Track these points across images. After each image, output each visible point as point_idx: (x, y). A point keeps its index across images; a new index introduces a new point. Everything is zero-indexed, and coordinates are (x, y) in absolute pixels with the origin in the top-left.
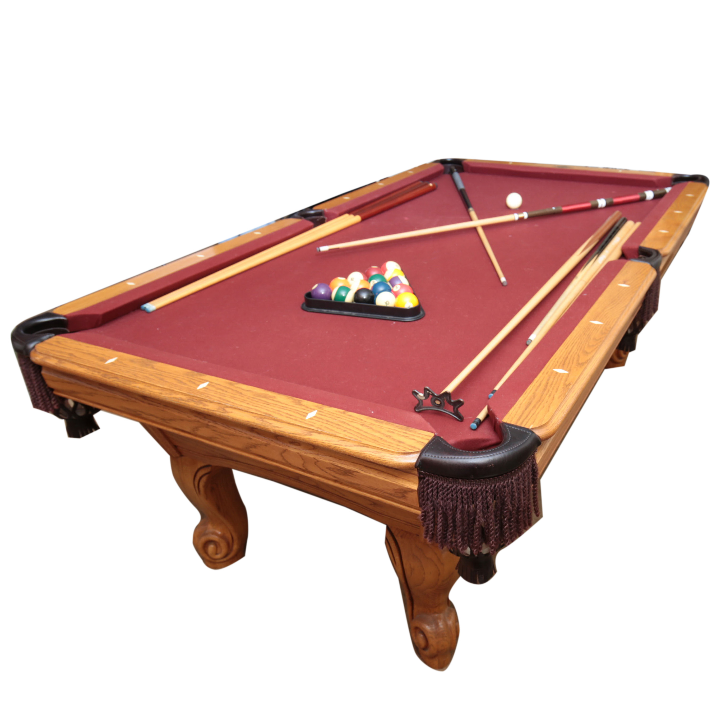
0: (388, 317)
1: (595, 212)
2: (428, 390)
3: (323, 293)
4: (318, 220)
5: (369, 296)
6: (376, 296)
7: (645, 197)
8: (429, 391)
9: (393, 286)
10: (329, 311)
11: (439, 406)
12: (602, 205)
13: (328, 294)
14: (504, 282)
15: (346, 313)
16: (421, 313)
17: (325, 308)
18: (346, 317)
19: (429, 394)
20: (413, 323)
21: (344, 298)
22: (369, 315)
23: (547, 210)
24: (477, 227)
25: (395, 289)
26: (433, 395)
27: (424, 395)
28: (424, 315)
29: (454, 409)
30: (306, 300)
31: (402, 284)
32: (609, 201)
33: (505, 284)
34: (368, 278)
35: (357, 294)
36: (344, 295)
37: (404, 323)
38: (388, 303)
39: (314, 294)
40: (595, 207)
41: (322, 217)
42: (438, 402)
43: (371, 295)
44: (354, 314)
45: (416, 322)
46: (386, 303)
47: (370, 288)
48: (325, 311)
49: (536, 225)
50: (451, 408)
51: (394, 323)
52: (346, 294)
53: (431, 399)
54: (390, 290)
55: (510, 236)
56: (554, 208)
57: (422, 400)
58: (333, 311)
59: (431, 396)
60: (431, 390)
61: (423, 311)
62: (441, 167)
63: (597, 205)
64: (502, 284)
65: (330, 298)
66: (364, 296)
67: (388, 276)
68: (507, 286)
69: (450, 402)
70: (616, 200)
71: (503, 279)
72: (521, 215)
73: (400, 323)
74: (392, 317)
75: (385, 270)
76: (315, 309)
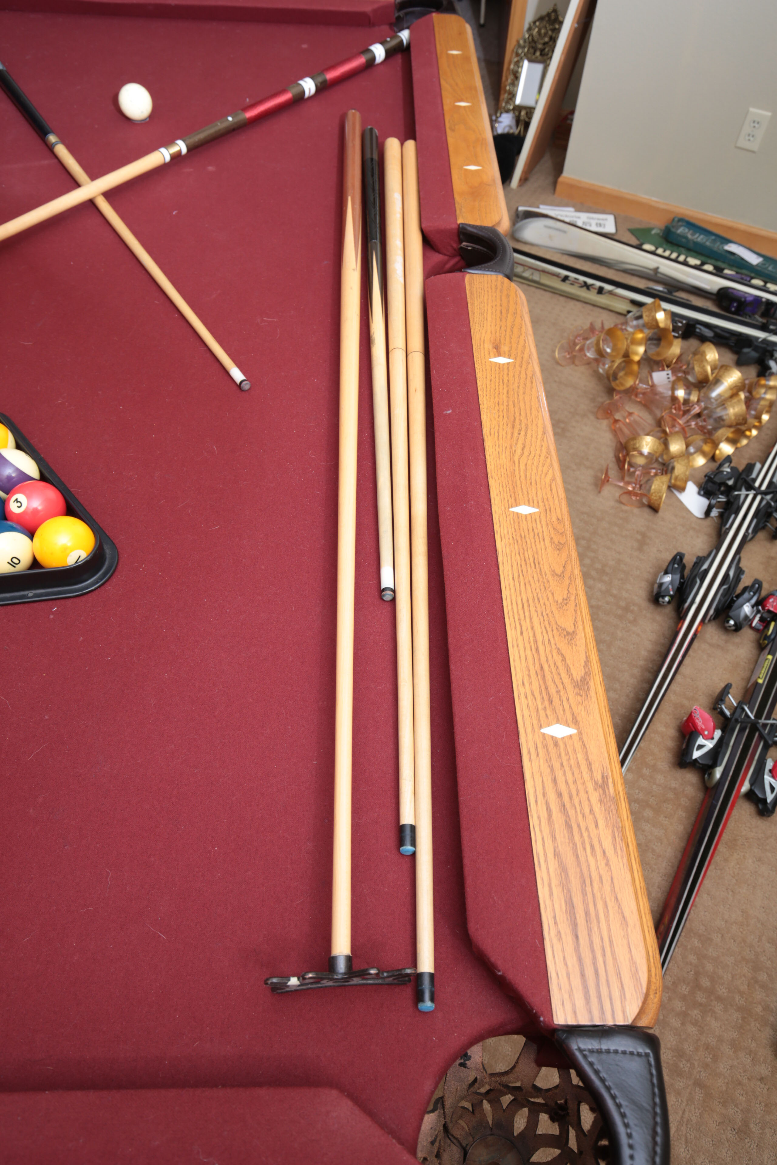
0: (30, 594)
7: (373, 58)
12: (310, 90)
14: (242, 381)
16: (108, 550)
23: (220, 126)
24: (95, 198)
32: (320, 79)
33: (248, 389)
38: (16, 561)
40: (300, 98)
56: (230, 119)
63: (303, 92)
70: (330, 76)
71: (238, 375)
72: (174, 150)
74: (40, 592)
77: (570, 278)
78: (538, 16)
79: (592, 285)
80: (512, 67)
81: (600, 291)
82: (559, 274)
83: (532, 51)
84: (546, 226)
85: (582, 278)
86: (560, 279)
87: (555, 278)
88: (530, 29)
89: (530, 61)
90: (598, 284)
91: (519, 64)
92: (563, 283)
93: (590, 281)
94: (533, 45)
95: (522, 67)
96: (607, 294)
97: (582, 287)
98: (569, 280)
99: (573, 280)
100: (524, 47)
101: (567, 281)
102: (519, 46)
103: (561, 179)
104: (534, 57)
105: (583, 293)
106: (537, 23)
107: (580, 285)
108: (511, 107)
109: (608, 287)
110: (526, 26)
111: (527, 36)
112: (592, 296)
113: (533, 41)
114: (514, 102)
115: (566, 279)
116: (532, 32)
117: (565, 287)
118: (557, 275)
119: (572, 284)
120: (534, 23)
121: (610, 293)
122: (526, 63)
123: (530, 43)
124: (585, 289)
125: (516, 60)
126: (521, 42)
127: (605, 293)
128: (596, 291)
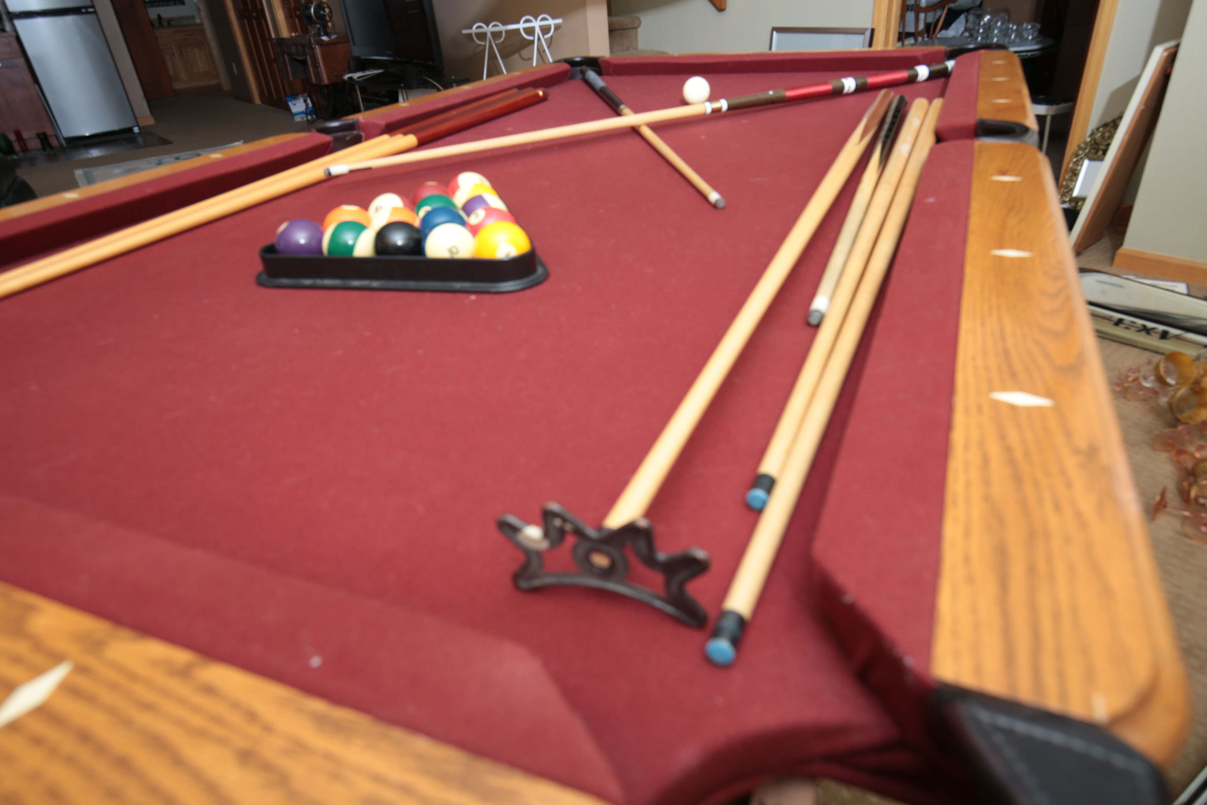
0: (458, 285)
1: (841, 101)
2: (555, 515)
3: (302, 241)
4: (348, 138)
5: (409, 239)
6: (426, 236)
7: (916, 75)
8: (564, 520)
9: (468, 214)
10: (319, 282)
11: (607, 573)
12: (849, 87)
13: (314, 243)
14: (717, 201)
15: (356, 283)
16: (540, 270)
17: (307, 276)
18: (356, 294)
19: (562, 533)
20: (521, 294)
21: (351, 248)
22: (412, 284)
23: (761, 96)
24: (639, 126)
25: (473, 220)
26: (579, 533)
27: (546, 534)
28: (546, 276)
29: (667, 583)
30: (266, 262)
31: (491, 211)
32: (861, 81)
33: (721, 204)
34: (414, 203)
35: (381, 236)
36: (350, 242)
37: (497, 297)
38: (454, 250)
39: (280, 247)
40: (838, 92)
41: (355, 132)
42: (600, 560)
43: (416, 236)
44: (375, 284)
45: (528, 292)
46: (450, 251)
47: (417, 223)
48: (308, 282)
49: (744, 121)
50: (658, 578)
51: (473, 297)
52: (356, 239)
53: (574, 548)
54: (463, 223)
55: (703, 137)
56: (771, 93)
57: (539, 554)
58: (327, 282)
59: (570, 540)
60: (568, 515)
61: (543, 265)
62: (567, 66)
63: (843, 88)
64: (714, 206)
65: (320, 251)
66: (399, 239)
67: (460, 199)
68: (723, 209)
69: (650, 561)
70: (872, 80)
71: (714, 196)
72: (716, 105)
73: (487, 297)
74: (467, 285)
75: (454, 189)
76: (285, 281)
77: (1124, 322)
78: (1102, 123)
79: (1153, 329)
80: (1071, 165)
81: (1164, 335)
82: (1112, 317)
83: (1093, 151)
84: (1098, 281)
85: (1140, 322)
86: (1112, 323)
87: (1106, 321)
88: (1092, 134)
89: (1091, 159)
90: (1161, 328)
91: (1079, 163)
92: (1116, 328)
93: (1150, 325)
94: (1096, 146)
95: (1082, 165)
96: (1173, 340)
97: (1140, 331)
98: (1124, 324)
99: (1129, 323)
100: (1085, 149)
101: (1121, 325)
102: (1080, 148)
103: (1121, 251)
104: (1095, 156)
105: (1142, 338)
106: (1101, 129)
107: (1136, 329)
108: (1067, 199)
109: (1173, 331)
110: (1089, 132)
111: (1088, 140)
112: (1154, 341)
113: (1096, 143)
114: (1072, 194)
115: (1119, 322)
116: (1094, 136)
117: (1119, 332)
118: (1109, 319)
119: (1127, 328)
120: (1098, 129)
121: (1177, 337)
122: (1086, 162)
123: (1091, 145)
124: (1143, 333)
125: (1075, 160)
126: (1082, 145)
127: (1171, 337)
128: (1158, 336)
